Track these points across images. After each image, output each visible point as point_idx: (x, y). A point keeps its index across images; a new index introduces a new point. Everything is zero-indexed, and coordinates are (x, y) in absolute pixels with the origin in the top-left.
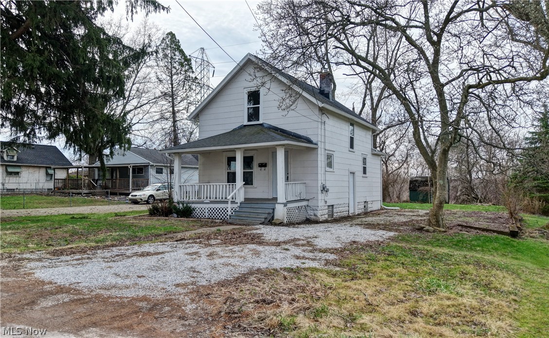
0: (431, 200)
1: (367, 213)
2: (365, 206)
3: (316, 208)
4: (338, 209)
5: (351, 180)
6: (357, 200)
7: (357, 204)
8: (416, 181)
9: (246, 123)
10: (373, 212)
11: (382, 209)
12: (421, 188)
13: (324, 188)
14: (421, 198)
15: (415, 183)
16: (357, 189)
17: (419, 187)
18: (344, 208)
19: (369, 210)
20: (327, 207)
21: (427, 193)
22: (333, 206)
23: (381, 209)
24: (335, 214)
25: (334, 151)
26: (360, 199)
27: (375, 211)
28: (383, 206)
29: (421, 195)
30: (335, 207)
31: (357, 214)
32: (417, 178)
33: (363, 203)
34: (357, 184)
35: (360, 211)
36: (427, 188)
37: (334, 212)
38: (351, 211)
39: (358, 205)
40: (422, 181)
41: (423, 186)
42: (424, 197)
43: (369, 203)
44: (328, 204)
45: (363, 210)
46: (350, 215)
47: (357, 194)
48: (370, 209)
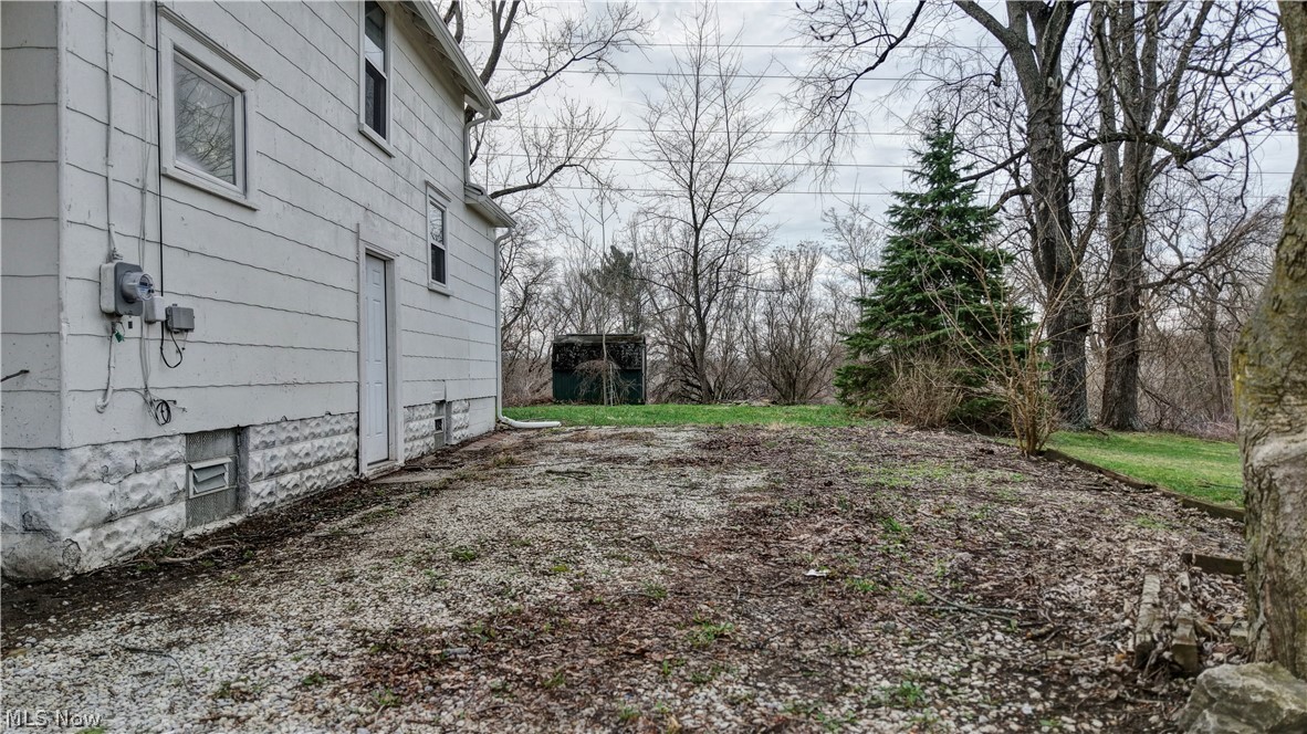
0: (608, 395)
1: (449, 452)
2: (438, 422)
3: (44, 462)
4: (281, 451)
5: (372, 292)
6: (405, 395)
7: (401, 414)
8: (571, 345)
10: (471, 448)
11: (502, 430)
12: (584, 365)
13: (127, 298)
14: (583, 392)
15: (567, 350)
16: (404, 342)
17: (576, 363)
18: (326, 442)
19: (457, 436)
20: (178, 448)
21: (600, 376)
22: (239, 432)
23: (496, 431)
24: (255, 488)
25: (255, 76)
26: (417, 389)
27: (479, 438)
28: (504, 418)
29: (584, 382)
30: (254, 439)
31: (401, 462)
32: (570, 338)
33: (432, 409)
34: (404, 318)
35: (419, 447)
36: (597, 362)
37: (253, 469)
38: (373, 451)
39: (409, 420)
40: (583, 346)
41: (589, 359)
42: (592, 387)
43: (455, 407)
44: (183, 423)
45: (431, 440)
46: (366, 471)
47: (405, 369)
48: (458, 434)
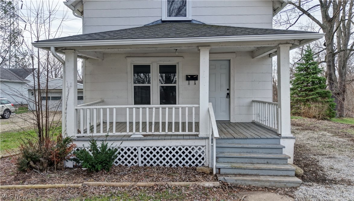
9: (165, 18)
